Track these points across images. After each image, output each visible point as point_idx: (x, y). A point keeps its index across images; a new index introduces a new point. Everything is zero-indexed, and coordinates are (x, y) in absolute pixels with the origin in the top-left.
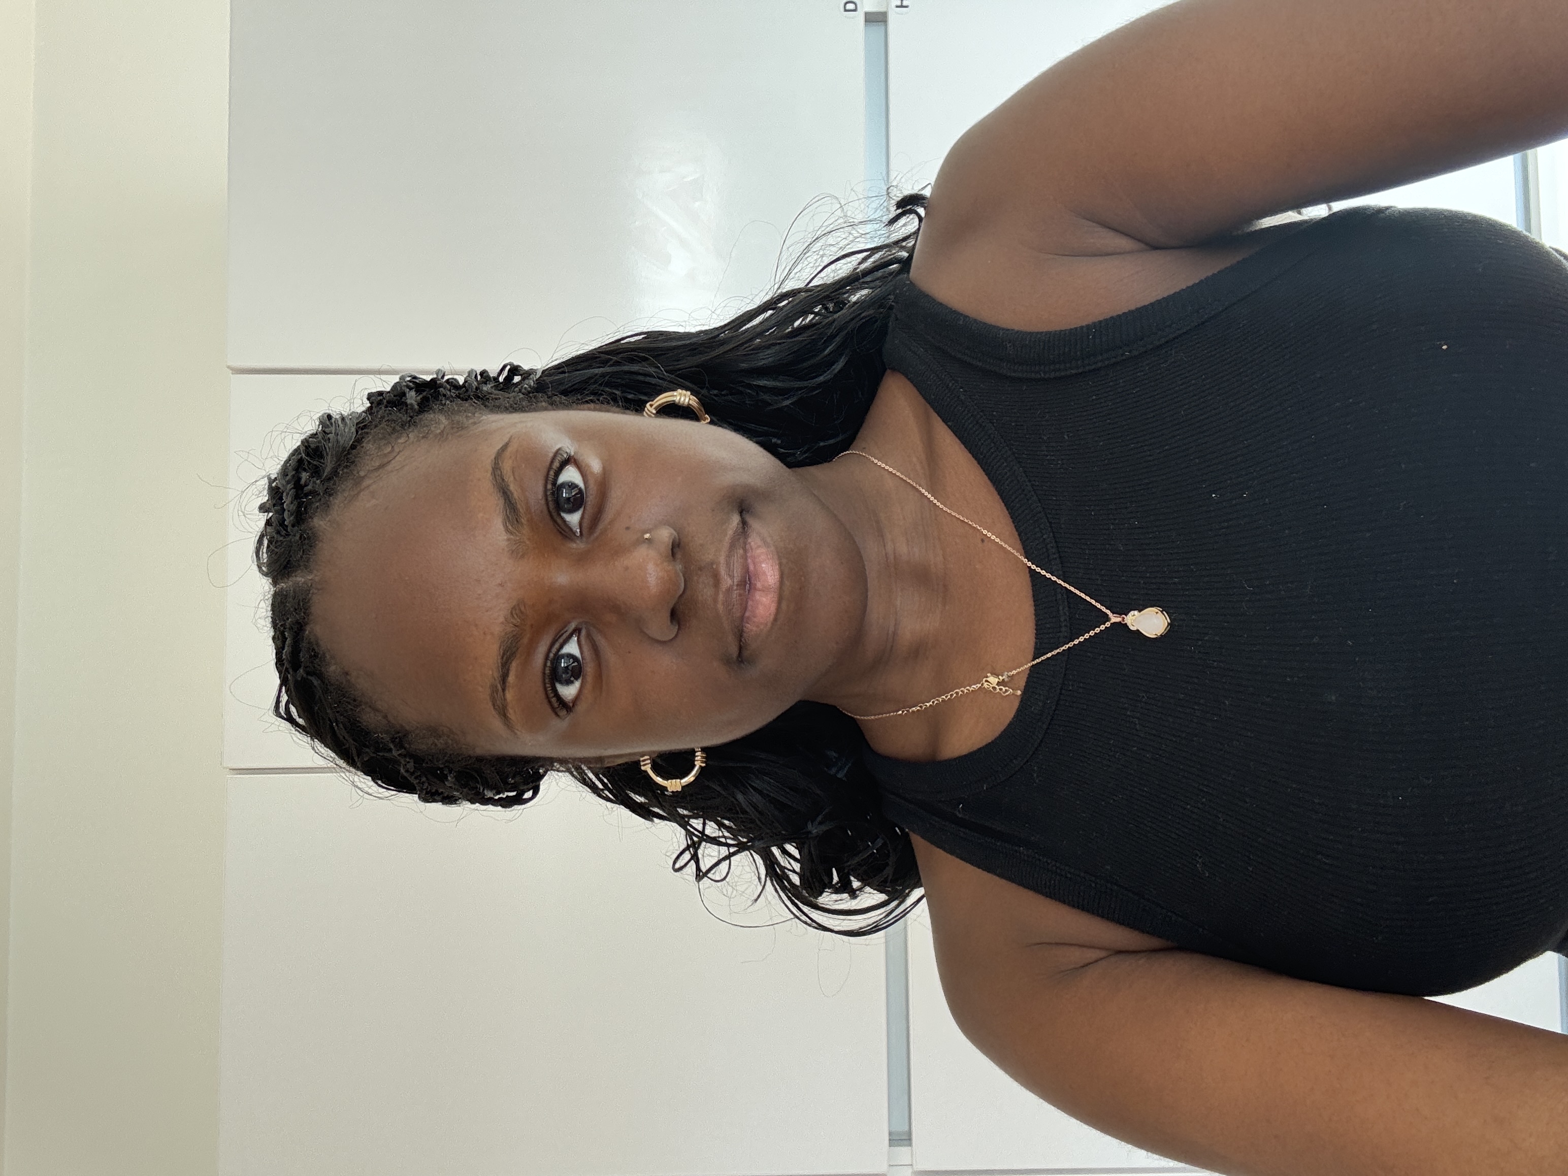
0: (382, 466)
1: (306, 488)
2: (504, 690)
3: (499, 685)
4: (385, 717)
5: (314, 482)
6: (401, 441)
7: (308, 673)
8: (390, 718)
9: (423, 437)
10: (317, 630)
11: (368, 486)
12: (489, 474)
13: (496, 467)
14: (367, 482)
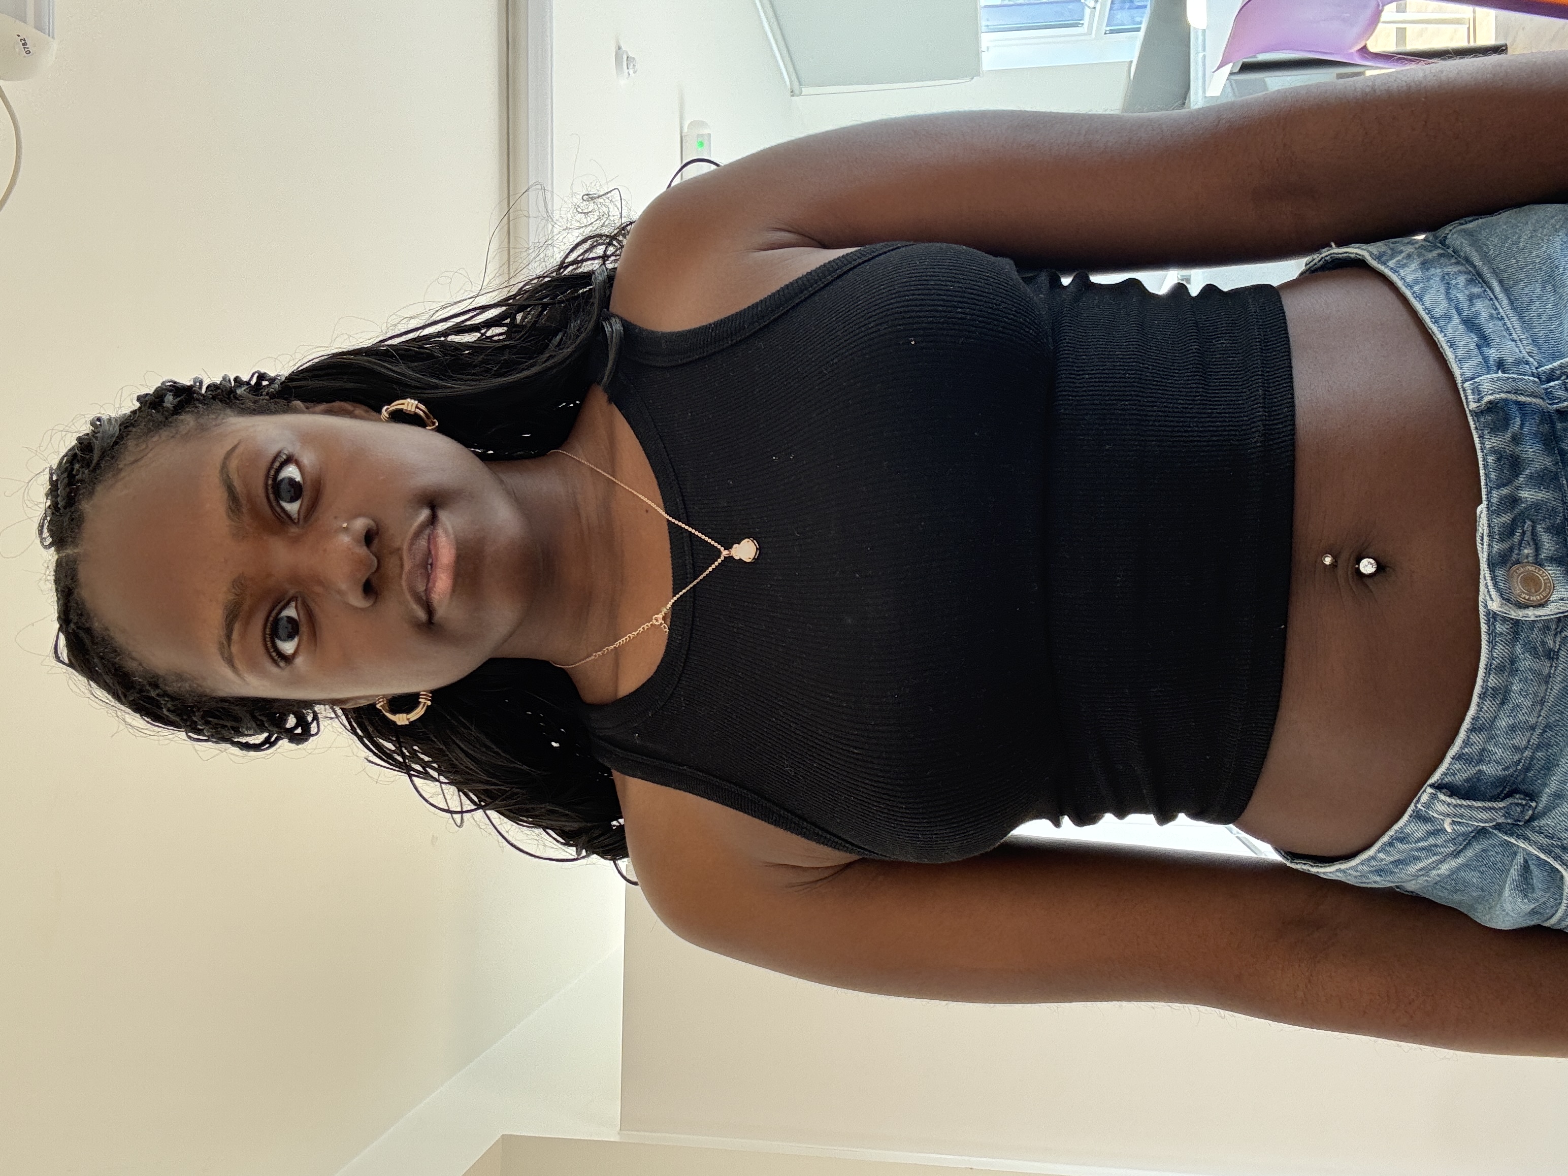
0: (136, 461)
1: (77, 477)
2: (229, 646)
3: (225, 642)
4: (140, 664)
5: (83, 473)
6: (155, 439)
7: (78, 628)
8: (145, 665)
9: (173, 437)
10: (84, 593)
11: (123, 478)
12: (218, 471)
13: (224, 467)
14: (123, 474)
